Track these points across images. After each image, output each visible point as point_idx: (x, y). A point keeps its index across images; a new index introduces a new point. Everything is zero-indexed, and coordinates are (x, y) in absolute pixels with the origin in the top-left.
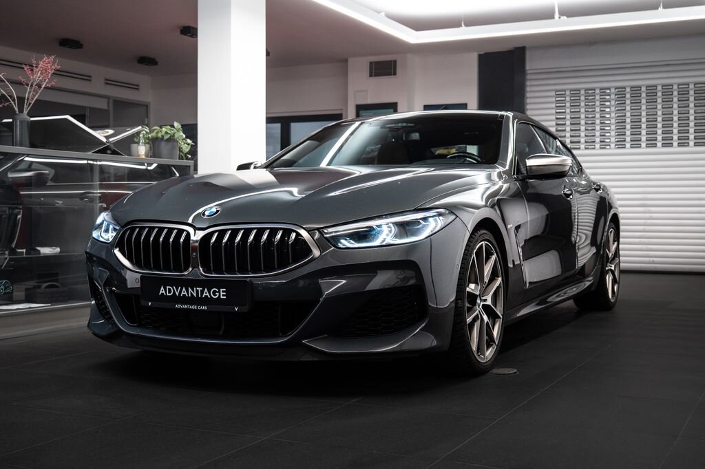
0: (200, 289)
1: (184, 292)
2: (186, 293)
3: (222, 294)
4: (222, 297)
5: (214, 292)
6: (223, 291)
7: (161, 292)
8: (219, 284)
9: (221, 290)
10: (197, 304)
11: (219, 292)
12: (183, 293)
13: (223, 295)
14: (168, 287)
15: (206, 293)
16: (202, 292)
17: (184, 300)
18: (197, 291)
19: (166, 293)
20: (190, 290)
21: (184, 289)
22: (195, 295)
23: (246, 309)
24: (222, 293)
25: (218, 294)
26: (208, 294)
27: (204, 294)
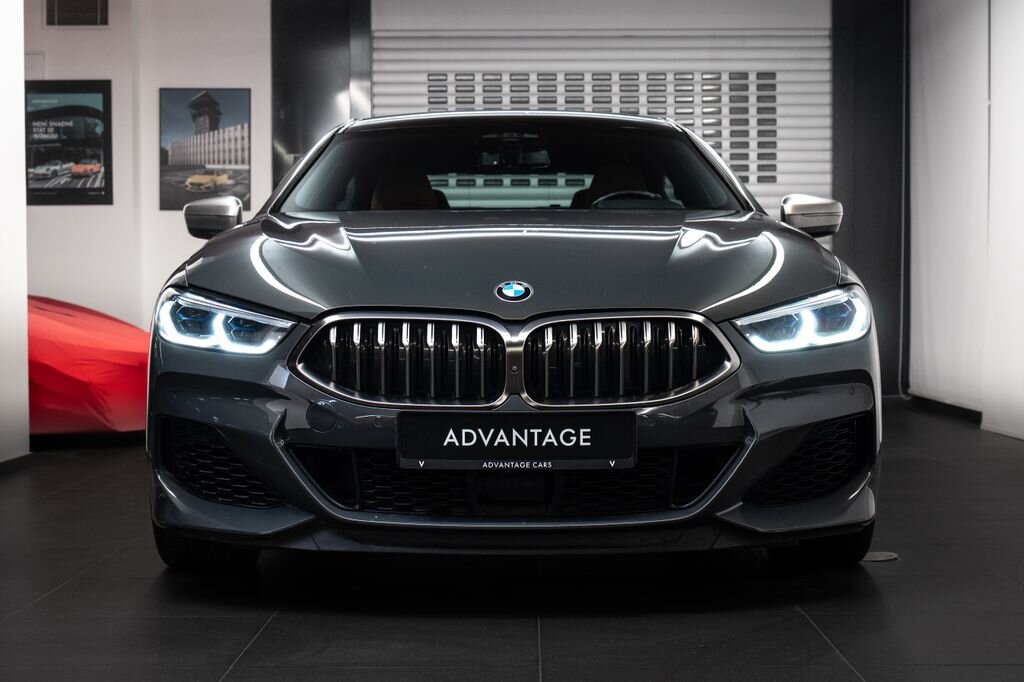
0: (536, 431)
1: (502, 438)
2: (505, 440)
3: (584, 438)
4: (582, 443)
5: (567, 437)
6: (585, 434)
7: (448, 440)
8: (577, 420)
9: (582, 431)
10: (531, 459)
11: (577, 435)
12: (498, 440)
13: (585, 441)
14: (464, 431)
15: (550, 438)
16: (541, 437)
17: (502, 452)
18: (531, 436)
19: (460, 441)
20: (515, 433)
21: (502, 433)
22: (525, 442)
23: (630, 462)
24: (582, 437)
25: (574, 439)
26: (553, 440)
27: (546, 440)
